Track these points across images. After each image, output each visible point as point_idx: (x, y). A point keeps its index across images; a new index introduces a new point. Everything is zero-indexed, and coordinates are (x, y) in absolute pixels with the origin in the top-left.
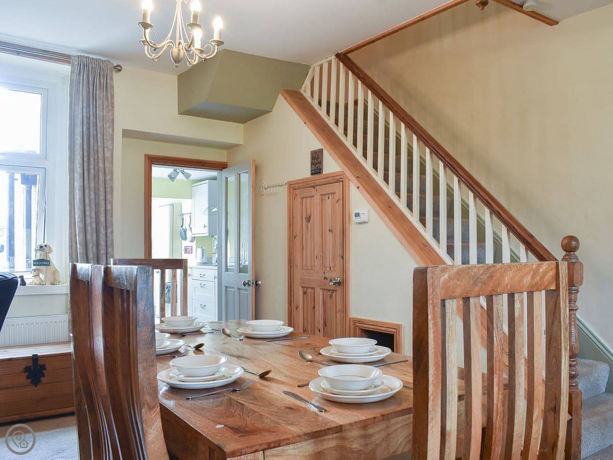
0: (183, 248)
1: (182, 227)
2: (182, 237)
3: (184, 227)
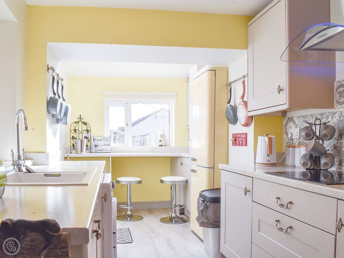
0: (231, 137)
1: (229, 102)
2: (228, 119)
3: (232, 103)
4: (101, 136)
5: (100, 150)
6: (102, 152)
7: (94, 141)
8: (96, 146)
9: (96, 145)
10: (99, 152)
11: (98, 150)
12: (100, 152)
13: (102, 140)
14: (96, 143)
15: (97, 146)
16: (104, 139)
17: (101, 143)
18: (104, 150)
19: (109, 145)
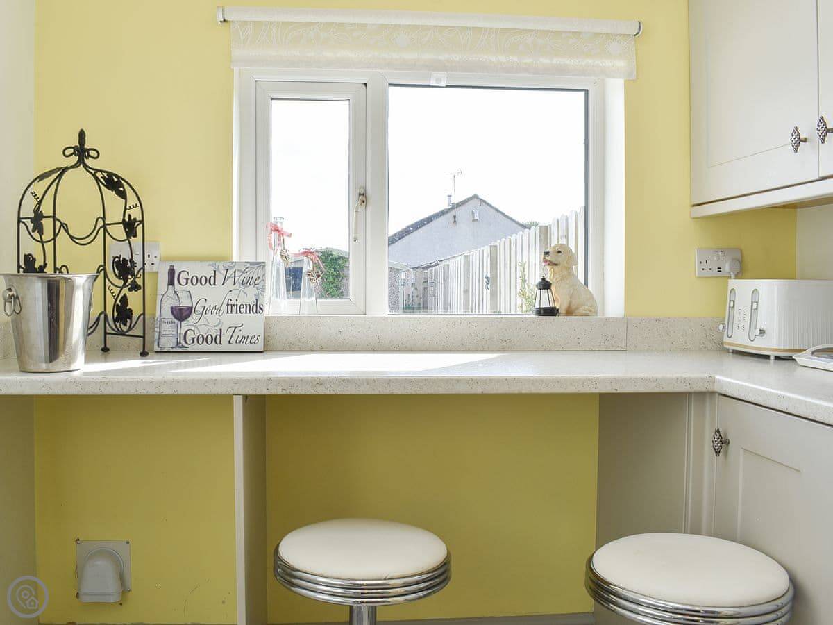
4: (212, 260)
5: (205, 339)
6: (213, 347)
7: (171, 283)
8: (181, 314)
9: (181, 309)
10: (196, 347)
11: (190, 335)
12: (205, 347)
13: (220, 278)
14: (183, 296)
15: (189, 315)
16: (230, 273)
17: (214, 295)
18: (225, 338)
19: (257, 308)
